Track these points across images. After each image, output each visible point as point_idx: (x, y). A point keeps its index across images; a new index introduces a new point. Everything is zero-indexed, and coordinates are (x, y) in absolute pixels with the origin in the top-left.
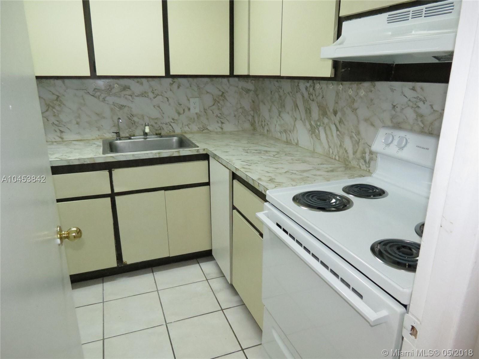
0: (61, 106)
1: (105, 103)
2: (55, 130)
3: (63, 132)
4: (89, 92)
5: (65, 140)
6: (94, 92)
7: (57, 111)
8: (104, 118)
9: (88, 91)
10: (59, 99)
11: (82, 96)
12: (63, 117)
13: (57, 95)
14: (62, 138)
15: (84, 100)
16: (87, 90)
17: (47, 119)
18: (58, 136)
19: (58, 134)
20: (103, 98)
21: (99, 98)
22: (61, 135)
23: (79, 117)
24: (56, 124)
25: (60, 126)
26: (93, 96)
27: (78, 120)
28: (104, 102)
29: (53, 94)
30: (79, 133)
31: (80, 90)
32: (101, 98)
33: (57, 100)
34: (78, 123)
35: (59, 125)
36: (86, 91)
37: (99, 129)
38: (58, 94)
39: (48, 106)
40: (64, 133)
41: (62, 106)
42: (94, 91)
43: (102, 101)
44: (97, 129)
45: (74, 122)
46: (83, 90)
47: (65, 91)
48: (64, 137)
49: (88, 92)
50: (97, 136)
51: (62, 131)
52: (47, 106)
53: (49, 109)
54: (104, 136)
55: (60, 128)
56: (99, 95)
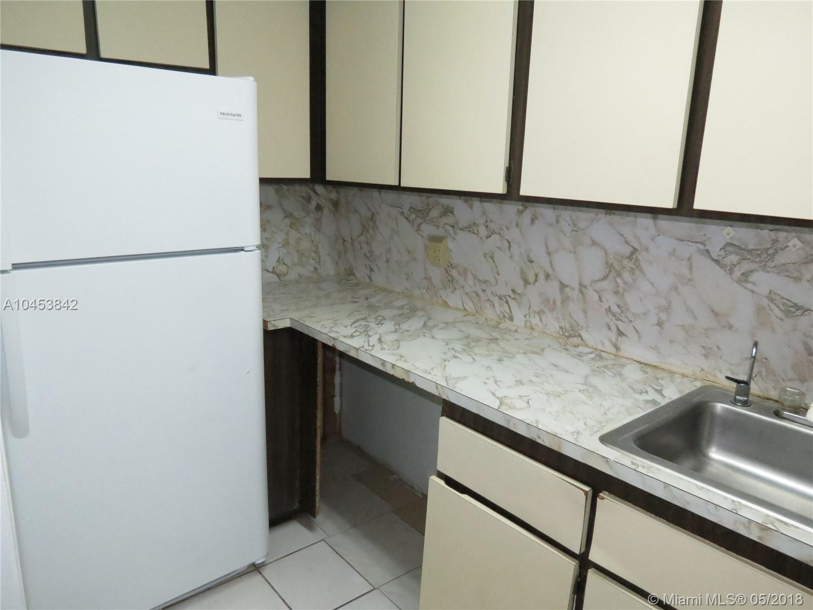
0: (633, 273)
1: (746, 288)
2: (608, 325)
3: (624, 334)
4: (710, 250)
5: (621, 353)
6: (722, 253)
7: (625, 283)
8: (730, 327)
9: (707, 248)
10: (634, 256)
11: (689, 259)
12: (631, 299)
13: (632, 246)
14: (618, 349)
15: (691, 269)
16: (705, 245)
17: (600, 297)
18: (611, 341)
19: (613, 336)
20: (743, 274)
21: (731, 272)
22: (617, 340)
23: (667, 309)
24: (613, 313)
25: (621, 320)
26: (717, 262)
27: (663, 316)
28: (742, 286)
29: (627, 243)
30: (655, 348)
31: (689, 241)
32: (737, 273)
33: (630, 258)
34: (660, 324)
35: (620, 317)
36: (701, 247)
37: (707, 353)
38: (636, 246)
39: (609, 266)
40: (623, 337)
41: (637, 272)
42: (723, 249)
43: (739, 282)
44: (704, 352)
45: (653, 319)
46: (696, 242)
47: (653, 239)
48: (622, 346)
49: (708, 251)
50: (698, 370)
51: (621, 332)
52: (607, 268)
53: (611, 276)
54: (716, 376)
55: (619, 323)
56: (735, 263)
